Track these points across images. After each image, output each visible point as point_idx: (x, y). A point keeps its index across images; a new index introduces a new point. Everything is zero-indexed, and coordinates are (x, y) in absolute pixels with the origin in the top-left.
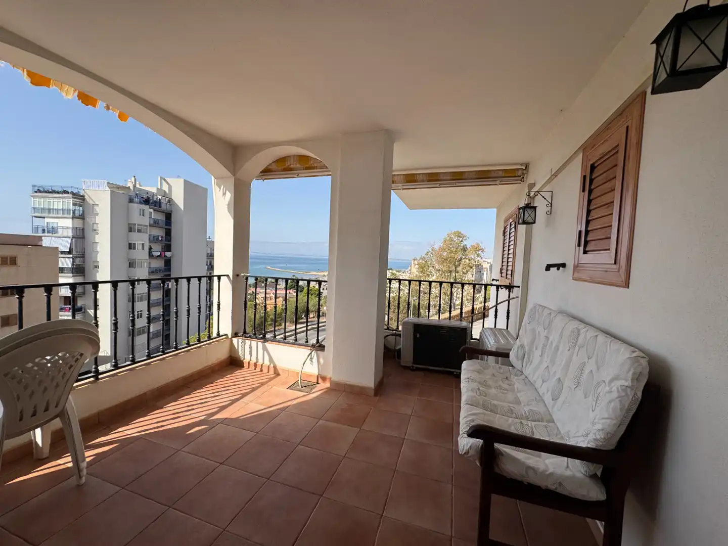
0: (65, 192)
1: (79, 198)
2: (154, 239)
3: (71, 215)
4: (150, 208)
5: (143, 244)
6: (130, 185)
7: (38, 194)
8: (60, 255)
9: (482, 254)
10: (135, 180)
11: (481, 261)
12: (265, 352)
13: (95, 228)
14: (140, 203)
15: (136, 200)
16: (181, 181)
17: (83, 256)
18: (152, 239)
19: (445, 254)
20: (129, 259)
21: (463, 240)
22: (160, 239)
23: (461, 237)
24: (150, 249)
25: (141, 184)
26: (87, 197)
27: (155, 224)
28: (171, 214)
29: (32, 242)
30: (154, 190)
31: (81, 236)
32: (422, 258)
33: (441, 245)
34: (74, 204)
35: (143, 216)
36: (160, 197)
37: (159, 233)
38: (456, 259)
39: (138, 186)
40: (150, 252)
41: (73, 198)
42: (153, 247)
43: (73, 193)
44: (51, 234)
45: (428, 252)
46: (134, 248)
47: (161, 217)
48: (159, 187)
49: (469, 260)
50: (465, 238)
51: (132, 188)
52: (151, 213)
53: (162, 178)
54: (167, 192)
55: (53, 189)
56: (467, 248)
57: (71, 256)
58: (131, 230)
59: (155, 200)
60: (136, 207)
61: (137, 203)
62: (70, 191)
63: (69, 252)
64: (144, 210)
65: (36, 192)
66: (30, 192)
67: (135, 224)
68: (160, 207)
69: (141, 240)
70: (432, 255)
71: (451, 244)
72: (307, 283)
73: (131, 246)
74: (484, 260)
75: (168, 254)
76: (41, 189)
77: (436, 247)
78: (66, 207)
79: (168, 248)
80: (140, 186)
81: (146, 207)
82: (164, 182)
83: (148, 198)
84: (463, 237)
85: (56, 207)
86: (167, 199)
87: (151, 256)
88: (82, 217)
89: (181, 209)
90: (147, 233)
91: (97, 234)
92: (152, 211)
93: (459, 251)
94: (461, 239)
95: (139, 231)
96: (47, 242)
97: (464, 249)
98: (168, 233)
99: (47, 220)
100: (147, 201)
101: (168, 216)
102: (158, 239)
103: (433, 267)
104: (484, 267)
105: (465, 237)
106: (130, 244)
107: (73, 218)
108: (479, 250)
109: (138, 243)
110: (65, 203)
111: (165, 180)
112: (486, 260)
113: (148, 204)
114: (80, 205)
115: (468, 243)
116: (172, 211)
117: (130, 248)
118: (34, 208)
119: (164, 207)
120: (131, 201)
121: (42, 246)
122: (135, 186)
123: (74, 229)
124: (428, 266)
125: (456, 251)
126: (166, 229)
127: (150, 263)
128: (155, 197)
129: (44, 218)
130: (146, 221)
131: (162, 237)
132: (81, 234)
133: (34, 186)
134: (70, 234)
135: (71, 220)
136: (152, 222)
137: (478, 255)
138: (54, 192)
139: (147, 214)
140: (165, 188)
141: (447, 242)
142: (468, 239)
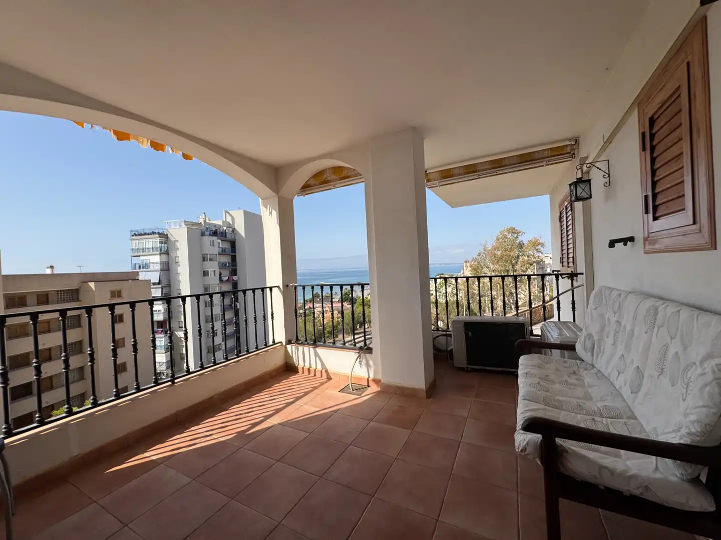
0: (153, 233)
1: (164, 237)
2: (222, 266)
3: (159, 252)
4: (218, 239)
5: (214, 271)
6: (201, 221)
7: (135, 237)
8: (152, 286)
9: (542, 249)
10: (205, 216)
11: (542, 256)
12: (317, 358)
13: (177, 261)
14: (210, 235)
15: (207, 233)
16: (242, 212)
17: (169, 286)
18: (221, 265)
19: (499, 253)
20: (204, 285)
21: (519, 236)
22: (228, 265)
23: (515, 233)
24: (220, 274)
25: (210, 219)
26: (169, 236)
27: (223, 252)
28: (235, 242)
29: (131, 277)
30: (220, 223)
31: (167, 268)
32: (475, 260)
33: (494, 244)
34: (161, 243)
35: (213, 246)
36: (225, 228)
37: (226, 259)
38: (512, 257)
39: (207, 221)
40: (220, 278)
41: (159, 237)
42: (221, 271)
43: (159, 233)
44: (145, 270)
45: (480, 253)
46: (208, 275)
47: (227, 246)
48: (224, 220)
49: (528, 256)
50: (520, 234)
51: (203, 223)
52: (219, 243)
53: (226, 212)
54: (231, 223)
55: (145, 231)
56: (523, 244)
57: (160, 286)
58: (204, 260)
59: (221, 231)
60: (207, 239)
61: (208, 236)
62: (157, 232)
63: (159, 283)
64: (213, 241)
65: (133, 236)
66: (129, 235)
67: (207, 254)
68: (226, 237)
69: (212, 267)
70: (484, 255)
71: (505, 242)
72: (351, 288)
73: (205, 274)
74: (546, 255)
75: (235, 278)
76: (137, 233)
77: (489, 247)
78: (154, 246)
79: (234, 272)
80: (210, 220)
81: (215, 238)
82: (227, 214)
83: (216, 230)
84: (518, 233)
85: (147, 247)
86: (231, 229)
87: (221, 280)
88: (167, 253)
89: (242, 236)
90: (217, 261)
91: (179, 266)
92: (219, 241)
93: (515, 248)
94: (515, 235)
95: (211, 260)
96: (142, 276)
97: (521, 245)
98: (234, 259)
99: (142, 258)
100: (215, 233)
101: (233, 244)
102: (226, 265)
103: (487, 268)
104: (546, 262)
105: (520, 232)
106: (204, 272)
107: (160, 254)
108: (538, 245)
109: (210, 270)
110: (153, 242)
111: (228, 213)
112: (548, 255)
113: (217, 236)
114: (165, 243)
115: (525, 239)
116: (235, 240)
117: (204, 275)
118: (132, 249)
119: (229, 236)
120: (203, 234)
121: (138, 280)
122: (205, 221)
123: (162, 263)
124: (482, 267)
125: (511, 249)
126: (232, 256)
127: (220, 287)
128: (221, 228)
129: (139, 256)
130: (215, 250)
131: (229, 263)
132: (167, 267)
133: (132, 231)
134: (159, 267)
135: (159, 256)
136: (220, 250)
137: (538, 251)
138: (145, 234)
139: (216, 244)
140: (229, 220)
141: (500, 240)
142: (523, 234)
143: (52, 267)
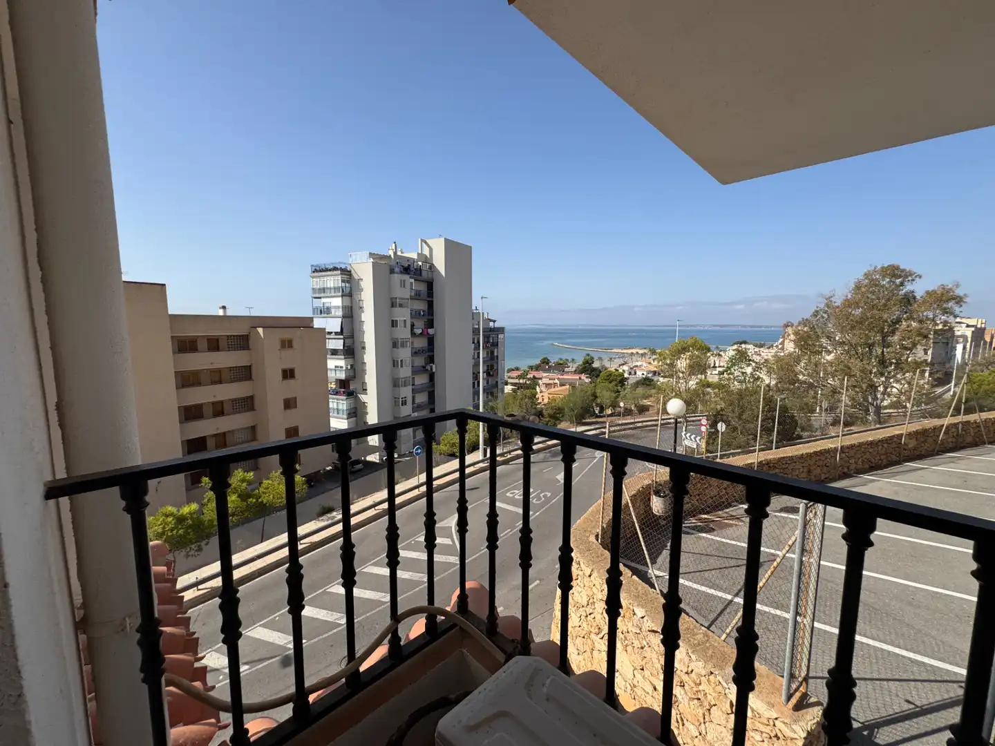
0: (335, 269)
1: (347, 273)
2: (415, 315)
3: (340, 294)
4: (410, 278)
5: (405, 321)
6: (391, 253)
7: (316, 274)
8: (327, 336)
9: (957, 309)
10: (396, 245)
11: (951, 319)
13: (361, 306)
14: (401, 272)
15: (397, 270)
16: (442, 240)
17: (352, 337)
18: (414, 313)
19: (858, 312)
20: (392, 339)
21: (906, 283)
22: (422, 313)
23: (900, 277)
24: (412, 326)
25: (403, 251)
26: (353, 272)
27: (417, 296)
28: (432, 283)
29: (304, 324)
30: (414, 256)
31: (351, 315)
32: (805, 322)
33: (849, 296)
34: (343, 281)
35: (405, 287)
36: (420, 263)
37: (421, 306)
38: (886, 321)
39: (399, 253)
40: (412, 329)
41: (341, 274)
42: (416, 323)
43: (341, 270)
44: (326, 315)
45: (817, 311)
46: (397, 326)
47: (422, 287)
48: (420, 252)
49: (921, 322)
50: (910, 278)
51: (392, 256)
52: (411, 283)
53: (422, 240)
54: (428, 256)
55: (327, 267)
56: (914, 298)
57: (342, 337)
58: (393, 305)
59: (415, 267)
60: (397, 277)
61: (397, 273)
62: (339, 267)
63: (342, 332)
64: (404, 281)
65: (314, 272)
66: (309, 270)
67: (396, 298)
68: (421, 275)
69: (403, 315)
70: (825, 316)
71: (873, 293)
73: (394, 324)
74: (958, 320)
75: (431, 331)
76: (318, 269)
77: (838, 301)
78: (336, 286)
79: (430, 324)
80: (402, 253)
81: (406, 277)
82: (424, 244)
83: (409, 265)
84: (906, 276)
85: (328, 286)
86: (428, 265)
87: (413, 334)
88: (350, 295)
89: (442, 276)
90: (407, 307)
91: (363, 312)
92: (413, 280)
93: (895, 305)
94: (898, 281)
95: (401, 306)
96: (318, 323)
97: (909, 300)
98: (431, 305)
99: (323, 300)
100: (406, 270)
101: (430, 285)
102: (420, 314)
103: (828, 337)
104: (958, 333)
105: (911, 275)
106: (393, 321)
107: (342, 296)
108: (948, 300)
109: (400, 319)
110: (333, 281)
111: (426, 242)
112: (964, 320)
113: (409, 274)
114: (348, 282)
115: (919, 288)
116: (433, 280)
117: (393, 326)
118: (313, 289)
119: (424, 274)
120: (392, 271)
121: (312, 327)
122: (395, 253)
123: (344, 307)
124: (818, 337)
125: (885, 305)
126: (429, 301)
127: (412, 342)
128: (415, 264)
129: (320, 298)
130: (406, 293)
131: (423, 311)
132: (350, 312)
133: (312, 266)
134: (340, 313)
135: (340, 298)
136: (413, 294)
137: (946, 311)
138: (327, 270)
139: (408, 285)
140: (426, 252)
141: (863, 289)
142: (917, 279)
143: (224, 308)
